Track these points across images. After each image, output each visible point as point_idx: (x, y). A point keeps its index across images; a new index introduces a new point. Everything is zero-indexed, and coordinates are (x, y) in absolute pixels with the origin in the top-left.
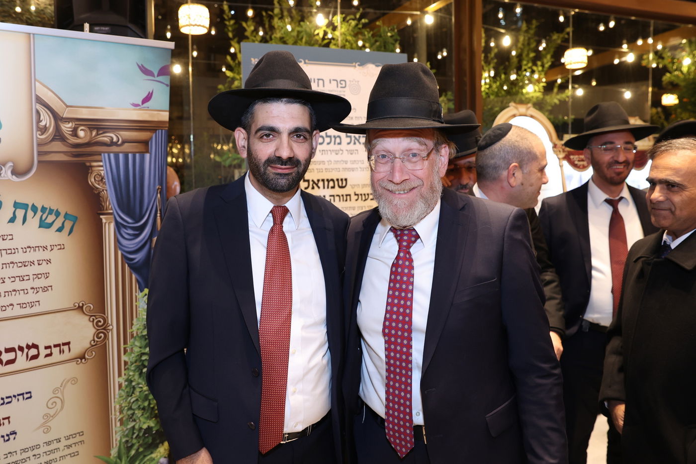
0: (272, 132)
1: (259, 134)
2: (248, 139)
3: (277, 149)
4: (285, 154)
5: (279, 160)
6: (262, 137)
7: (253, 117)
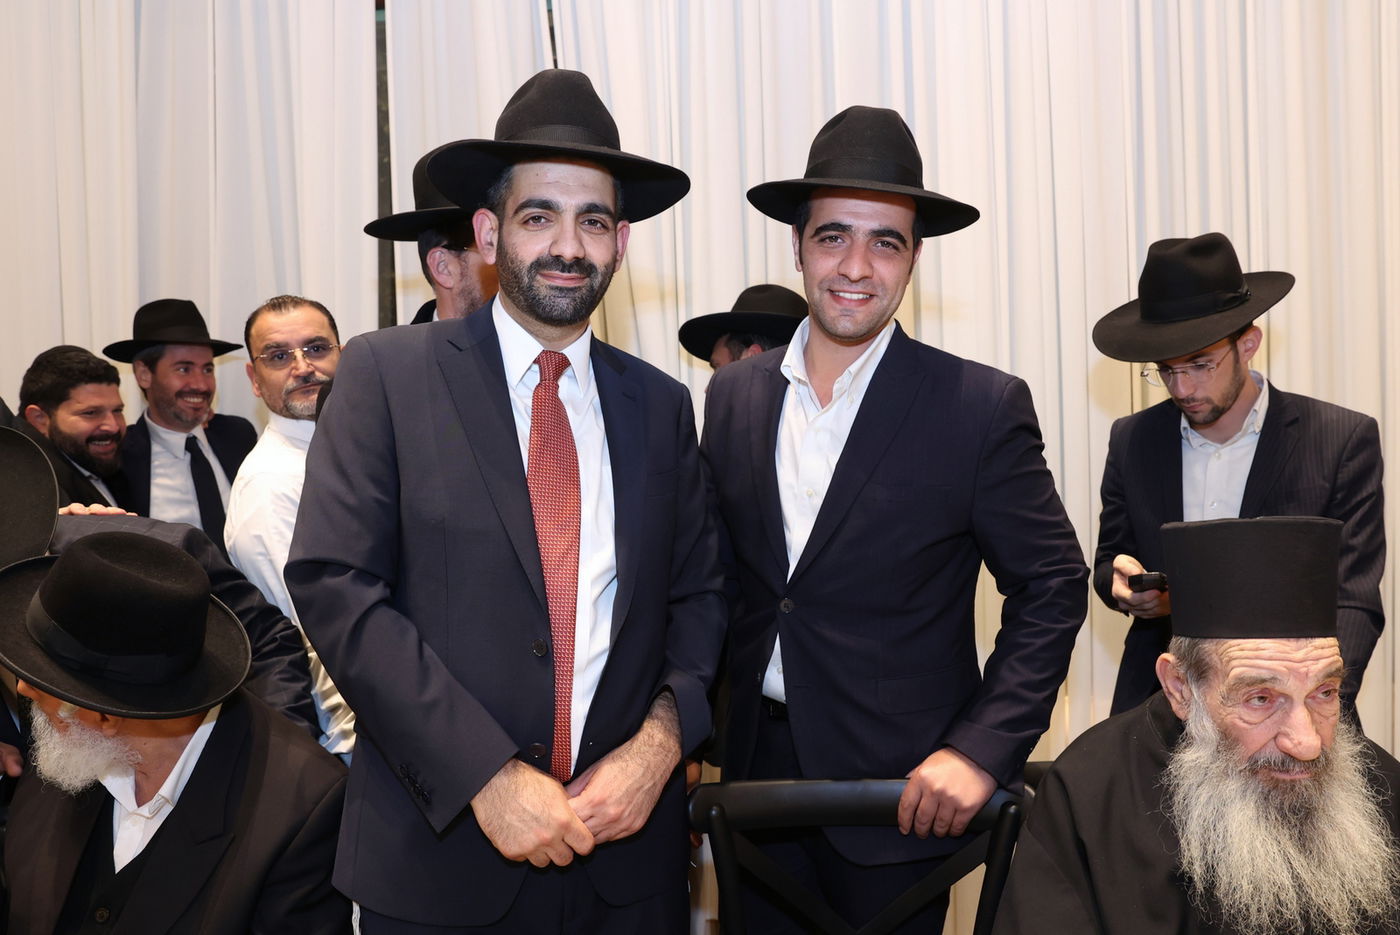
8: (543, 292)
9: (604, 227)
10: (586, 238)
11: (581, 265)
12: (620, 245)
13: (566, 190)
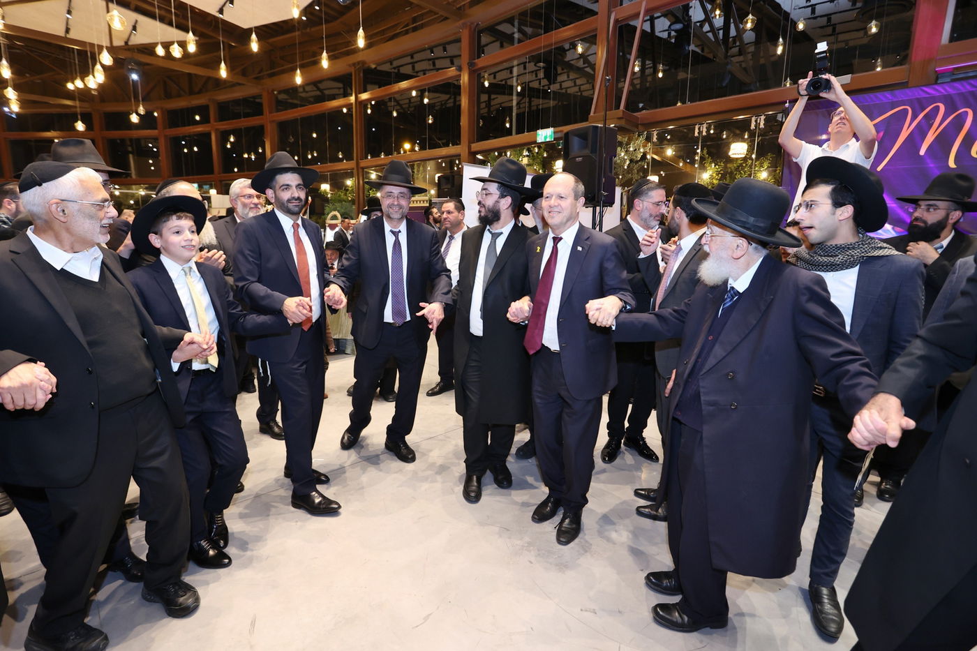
0: (288, 187)
1: (282, 188)
2: (275, 192)
3: (292, 194)
4: (296, 195)
5: (294, 198)
6: (283, 190)
7: (276, 182)
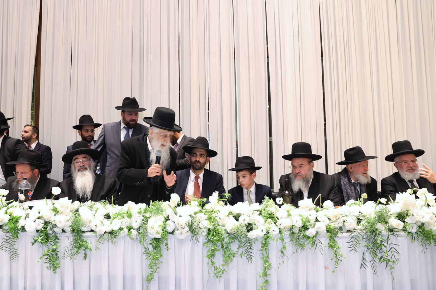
8: (195, 165)
9: (203, 157)
10: (200, 158)
11: (199, 162)
12: (207, 160)
13: (199, 152)
